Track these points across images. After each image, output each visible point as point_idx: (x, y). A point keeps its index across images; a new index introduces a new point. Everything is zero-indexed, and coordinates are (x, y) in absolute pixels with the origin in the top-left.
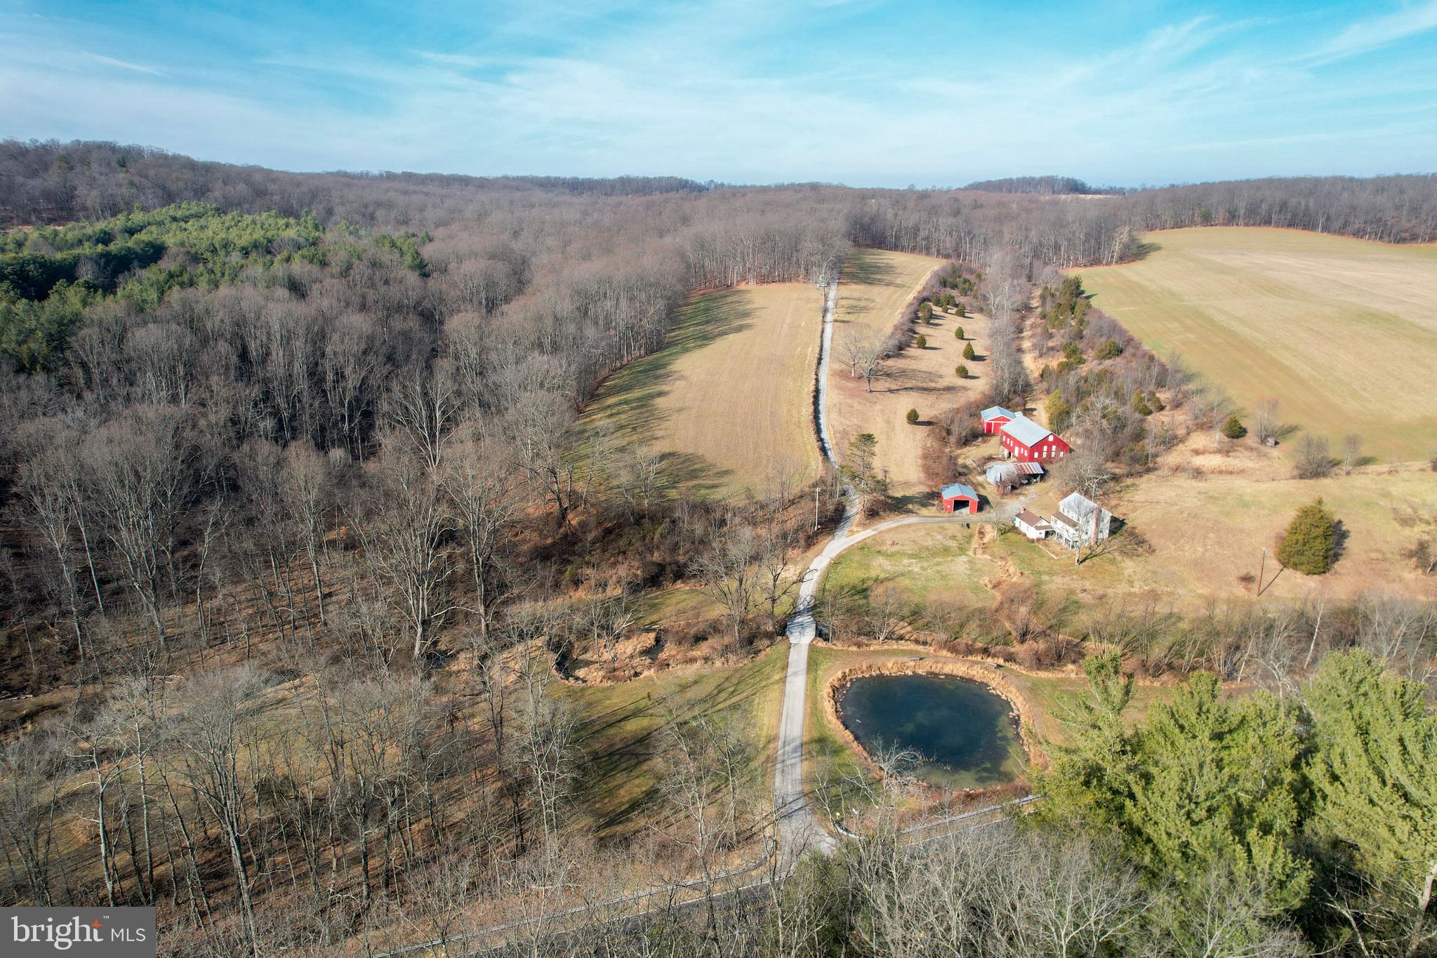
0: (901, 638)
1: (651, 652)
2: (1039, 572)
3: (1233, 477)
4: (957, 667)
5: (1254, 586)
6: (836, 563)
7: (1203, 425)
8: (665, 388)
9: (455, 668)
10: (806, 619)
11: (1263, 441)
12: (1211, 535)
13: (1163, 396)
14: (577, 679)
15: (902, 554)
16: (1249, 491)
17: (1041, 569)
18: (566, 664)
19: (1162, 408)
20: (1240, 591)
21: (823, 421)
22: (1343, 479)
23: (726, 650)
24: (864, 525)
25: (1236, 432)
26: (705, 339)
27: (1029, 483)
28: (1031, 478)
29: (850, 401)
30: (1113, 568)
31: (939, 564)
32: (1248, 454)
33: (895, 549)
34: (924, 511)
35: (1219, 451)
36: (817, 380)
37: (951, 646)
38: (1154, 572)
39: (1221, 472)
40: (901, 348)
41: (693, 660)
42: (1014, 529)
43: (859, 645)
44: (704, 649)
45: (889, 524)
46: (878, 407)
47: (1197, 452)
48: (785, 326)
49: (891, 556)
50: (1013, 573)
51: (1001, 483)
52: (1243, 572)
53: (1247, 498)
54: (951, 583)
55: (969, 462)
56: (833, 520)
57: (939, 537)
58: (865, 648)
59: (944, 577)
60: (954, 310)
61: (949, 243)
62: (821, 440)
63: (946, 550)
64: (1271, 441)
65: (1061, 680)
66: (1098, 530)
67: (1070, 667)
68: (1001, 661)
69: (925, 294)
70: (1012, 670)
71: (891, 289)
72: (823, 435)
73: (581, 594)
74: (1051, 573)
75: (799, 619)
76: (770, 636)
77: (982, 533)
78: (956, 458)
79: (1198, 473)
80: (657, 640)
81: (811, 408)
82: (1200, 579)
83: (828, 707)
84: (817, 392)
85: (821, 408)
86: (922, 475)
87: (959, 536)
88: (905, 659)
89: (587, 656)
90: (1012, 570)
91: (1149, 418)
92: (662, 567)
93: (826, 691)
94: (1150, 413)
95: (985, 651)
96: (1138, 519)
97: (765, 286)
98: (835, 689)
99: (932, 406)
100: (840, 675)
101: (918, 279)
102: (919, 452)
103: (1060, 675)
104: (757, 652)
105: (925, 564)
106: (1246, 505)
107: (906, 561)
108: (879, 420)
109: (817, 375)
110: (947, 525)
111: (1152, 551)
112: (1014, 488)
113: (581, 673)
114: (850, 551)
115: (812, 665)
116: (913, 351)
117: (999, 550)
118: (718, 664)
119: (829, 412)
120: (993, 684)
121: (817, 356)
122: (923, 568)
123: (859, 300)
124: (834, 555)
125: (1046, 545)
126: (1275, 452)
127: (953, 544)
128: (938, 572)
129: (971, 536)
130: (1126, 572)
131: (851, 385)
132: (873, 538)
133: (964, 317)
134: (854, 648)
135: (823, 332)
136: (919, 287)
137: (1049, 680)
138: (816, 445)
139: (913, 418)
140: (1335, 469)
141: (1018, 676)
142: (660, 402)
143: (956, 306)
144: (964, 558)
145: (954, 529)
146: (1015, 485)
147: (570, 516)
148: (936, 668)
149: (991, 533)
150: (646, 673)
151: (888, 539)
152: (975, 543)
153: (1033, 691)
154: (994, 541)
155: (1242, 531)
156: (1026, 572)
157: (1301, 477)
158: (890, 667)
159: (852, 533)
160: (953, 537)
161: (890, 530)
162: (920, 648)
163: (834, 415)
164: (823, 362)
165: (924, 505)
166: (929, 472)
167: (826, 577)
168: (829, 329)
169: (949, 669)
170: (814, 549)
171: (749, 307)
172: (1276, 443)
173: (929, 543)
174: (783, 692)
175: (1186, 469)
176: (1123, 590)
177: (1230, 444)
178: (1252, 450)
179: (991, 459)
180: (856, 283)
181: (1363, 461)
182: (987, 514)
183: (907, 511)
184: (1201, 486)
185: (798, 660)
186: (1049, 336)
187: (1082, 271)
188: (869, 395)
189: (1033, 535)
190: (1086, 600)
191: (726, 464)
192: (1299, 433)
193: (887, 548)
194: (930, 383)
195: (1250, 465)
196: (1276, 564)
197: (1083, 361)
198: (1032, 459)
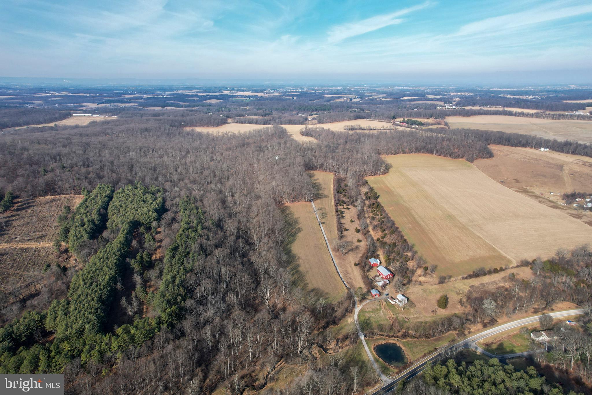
0: (379, 334)
1: (338, 345)
2: (396, 313)
3: (427, 284)
4: (390, 341)
5: (434, 313)
6: (359, 316)
7: (419, 266)
8: (298, 262)
10: (360, 332)
11: (432, 272)
12: (426, 301)
13: (409, 254)
15: (370, 311)
16: (431, 288)
18: (325, 350)
19: (409, 259)
20: (432, 314)
21: (338, 270)
22: (447, 283)
23: (351, 342)
24: (360, 304)
25: (426, 269)
26: (293, 236)
27: (387, 286)
28: (387, 284)
29: (340, 261)
30: (409, 311)
31: (377, 313)
32: (429, 276)
34: (369, 298)
35: (423, 275)
36: (330, 254)
37: (389, 336)
38: (417, 311)
39: (425, 282)
40: (341, 233)
41: (346, 346)
42: (388, 301)
44: (347, 343)
45: (365, 303)
46: (347, 261)
47: (419, 276)
48: (311, 228)
49: (368, 312)
50: (390, 314)
51: (381, 286)
52: (432, 310)
53: (431, 290)
54: (382, 318)
55: (372, 278)
56: (354, 304)
57: (375, 305)
58: (374, 338)
59: (380, 317)
60: (345, 206)
62: (341, 278)
63: (378, 309)
65: (408, 341)
66: (405, 302)
67: (408, 337)
68: (397, 338)
69: (337, 202)
70: (399, 339)
72: (341, 276)
74: (399, 313)
76: (357, 339)
78: (369, 277)
79: (420, 283)
80: (337, 342)
81: (334, 266)
82: (425, 312)
83: (374, 353)
84: (332, 259)
85: (336, 265)
86: (365, 286)
88: (381, 340)
89: (327, 347)
91: (407, 263)
92: (327, 322)
93: (372, 350)
94: (408, 261)
95: (394, 336)
96: (412, 297)
97: (294, 204)
98: (374, 349)
99: (357, 257)
100: (373, 345)
101: (330, 191)
102: (360, 276)
104: (356, 343)
106: (430, 292)
107: (371, 313)
108: (349, 266)
109: (329, 252)
110: (375, 301)
111: (415, 306)
112: (384, 288)
113: (329, 352)
114: (360, 311)
115: (367, 343)
116: (345, 233)
117: (387, 308)
118: (352, 346)
119: (338, 267)
120: (398, 344)
121: (326, 243)
122: (375, 315)
123: (322, 209)
124: (357, 314)
125: (396, 305)
126: (434, 275)
127: (378, 307)
128: (378, 316)
129: (381, 304)
130: (412, 312)
131: (338, 254)
132: (363, 307)
133: (349, 209)
134: (372, 338)
135: (322, 230)
136: (333, 197)
137: (406, 341)
139: (355, 264)
140: (446, 281)
141: (401, 341)
142: (301, 269)
143: (345, 203)
144: (381, 311)
145: (377, 302)
146: (384, 286)
148: (388, 342)
149: (384, 303)
150: (340, 350)
151: (366, 307)
152: (382, 306)
153: (404, 344)
154: (385, 305)
155: (431, 299)
156: (394, 314)
157: (440, 284)
158: (380, 342)
159: (358, 307)
160: (378, 305)
161: (365, 305)
162: (383, 336)
163: (340, 268)
164: (328, 245)
165: (368, 295)
166: (366, 284)
167: (359, 320)
168: (322, 228)
170: (353, 312)
171: (295, 217)
172: (434, 272)
173: (374, 307)
174: (366, 351)
175: (418, 282)
176: (412, 316)
177: (425, 273)
178: (429, 274)
179: (376, 276)
180: (317, 199)
181: (450, 277)
182: (381, 297)
183: (366, 298)
184: (422, 287)
185: (364, 343)
186: (373, 219)
187: (372, 178)
188: (342, 257)
189: (392, 303)
190: (406, 320)
191: (327, 291)
192: (438, 268)
193: (367, 310)
194: (353, 247)
195: (430, 280)
196: (437, 307)
197: (386, 234)
198: (386, 279)
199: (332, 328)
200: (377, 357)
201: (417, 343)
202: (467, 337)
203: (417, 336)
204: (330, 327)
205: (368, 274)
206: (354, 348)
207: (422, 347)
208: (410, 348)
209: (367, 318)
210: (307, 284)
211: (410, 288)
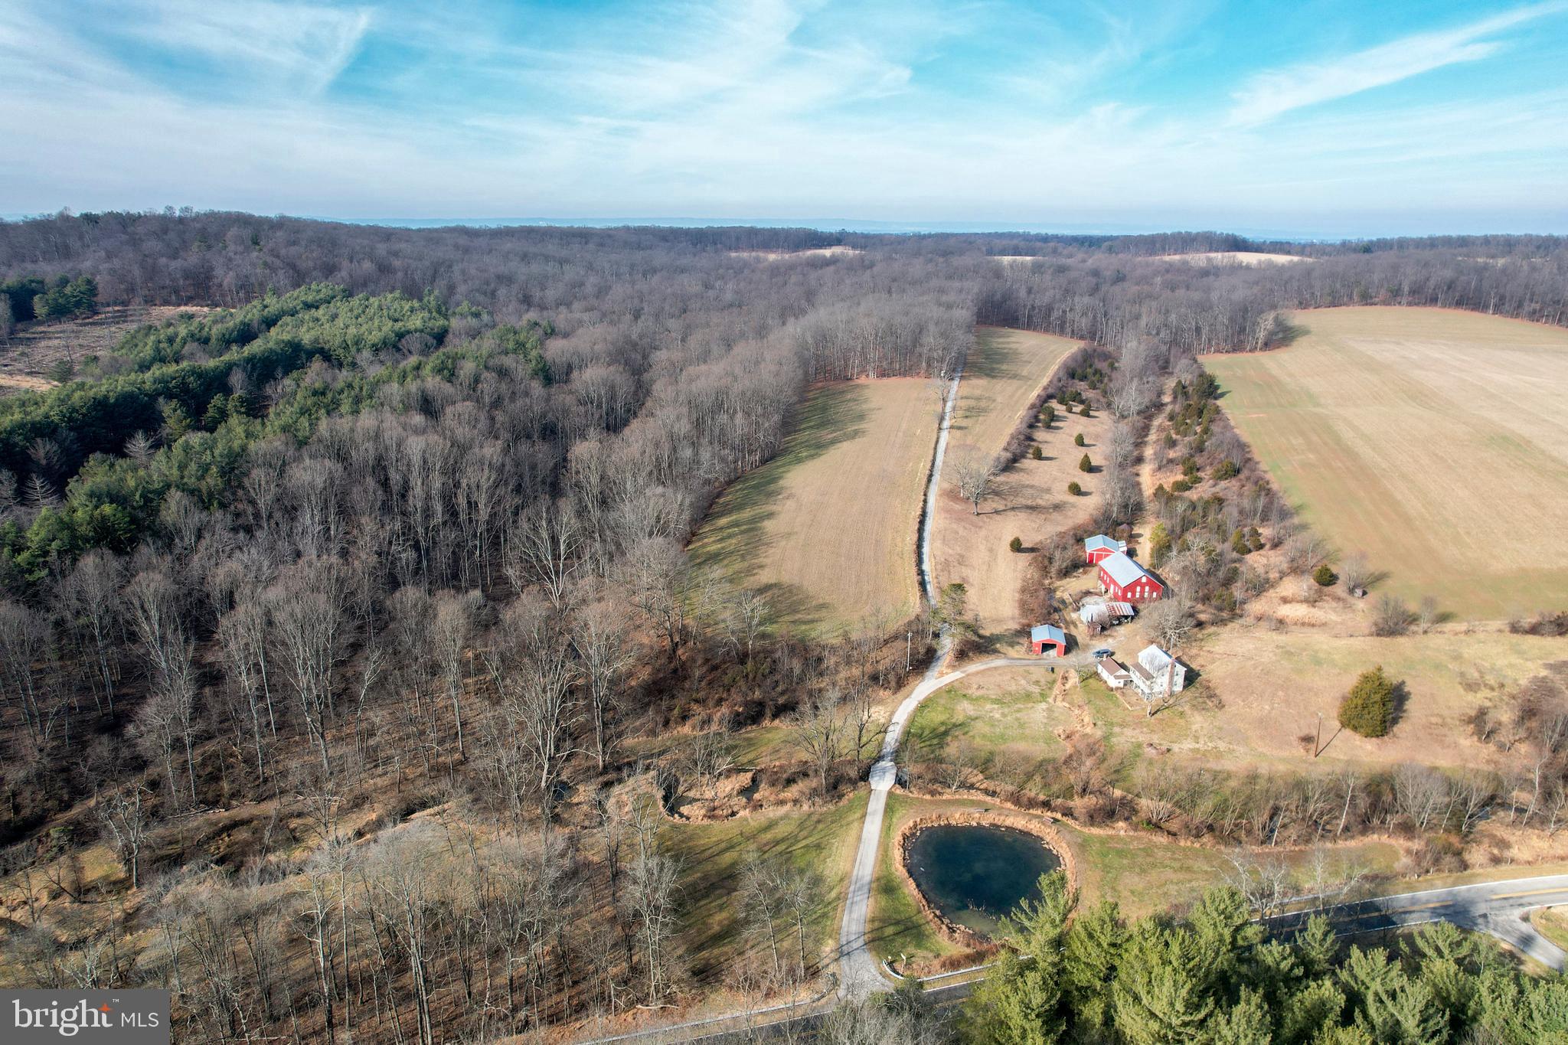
0: (972, 787)
1: (747, 791)
2: (1112, 724)
3: (1314, 630)
4: (1017, 820)
5: (1313, 746)
6: (923, 706)
7: (1296, 570)
8: (774, 508)
9: (575, 800)
10: (887, 763)
11: (1351, 591)
12: (1280, 693)
13: (1266, 532)
14: (681, 816)
15: (985, 698)
16: (1325, 647)
17: (1115, 720)
18: (673, 801)
19: (1261, 547)
20: (1299, 751)
21: (926, 550)
22: (1419, 638)
23: (815, 792)
24: (953, 667)
25: (1327, 579)
26: (819, 447)
27: (1120, 624)
28: (1121, 619)
29: (955, 526)
30: (1182, 722)
31: (1019, 711)
32: (1334, 604)
33: (980, 693)
34: (1012, 652)
35: (1306, 601)
36: (925, 501)
37: (1016, 799)
38: (1220, 729)
39: (1303, 624)
40: (1015, 459)
41: (782, 802)
42: (1096, 674)
43: (933, 793)
44: (793, 791)
45: (977, 666)
46: (983, 533)
47: (1285, 600)
48: (900, 434)
49: (977, 699)
50: (1085, 723)
51: (1092, 624)
52: (1305, 732)
53: (1321, 655)
54: (1027, 731)
55: (1066, 596)
56: (924, 661)
57: (1023, 682)
58: (938, 797)
59: (1021, 726)
60: (1078, 408)
61: (1084, 323)
62: (921, 573)
63: (1028, 696)
64: (1359, 592)
65: (1111, 837)
66: (1171, 683)
67: (1121, 824)
68: (1059, 816)
69: (1050, 391)
70: (1067, 825)
71: (1016, 383)
72: (926, 567)
73: (686, 729)
74: (1123, 725)
75: (882, 764)
76: (853, 783)
77: (1065, 678)
78: (1055, 591)
79: (1281, 624)
80: (754, 780)
81: (915, 537)
82: (1262, 738)
83: (897, 854)
84: (924, 515)
85: (927, 535)
86: (1017, 612)
87: (1043, 681)
88: (972, 810)
89: (691, 794)
90: (1087, 719)
91: (1246, 557)
92: (761, 704)
93: (897, 838)
94: (1250, 551)
95: (1046, 805)
96: (1214, 671)
97: (885, 380)
98: (905, 837)
99: (1038, 530)
100: (911, 824)
101: (1045, 369)
102: (1018, 584)
103: (1110, 832)
104: (841, 797)
105: (1006, 710)
106: (1318, 662)
107: (989, 706)
108: (982, 547)
109: (925, 495)
110: (1032, 669)
111: (1221, 706)
112: (1103, 629)
113: (685, 810)
114: (938, 693)
115: (889, 810)
116: (1029, 463)
117: (1079, 697)
118: (805, 807)
119: (933, 540)
120: (1048, 839)
121: (928, 472)
122: (1004, 715)
123: (978, 399)
124: (921, 697)
125: (1123, 694)
126: (1361, 605)
127: (1036, 690)
128: (1017, 719)
129: (1054, 681)
130: (1194, 727)
131: (958, 507)
132: (960, 681)
133: (1088, 416)
134: (928, 797)
135: (937, 442)
136: (1045, 381)
137: (1100, 836)
138: (916, 578)
139: (1017, 546)
140: (1413, 628)
141: (1072, 831)
142: (769, 525)
143: (1082, 402)
144: (1044, 706)
145: (1039, 673)
146: (1105, 626)
147: (680, 652)
148: (999, 821)
149: (1074, 679)
150: (742, 813)
151: (975, 682)
152: (1057, 689)
153: (1083, 847)
154: (1075, 687)
155: (1310, 690)
156: (1099, 723)
157: (1378, 635)
158: (957, 817)
159: (942, 674)
160: (1037, 682)
161: (977, 673)
162: (988, 799)
163: (938, 544)
164: (934, 479)
165: (1012, 645)
166: (1024, 608)
167: (912, 720)
168: (945, 436)
169: (1009, 821)
170: (904, 691)
171: (864, 406)
172: (1364, 593)
173: (1013, 688)
174: (859, 838)
175: (1269, 619)
176: (1188, 745)
177: (1319, 592)
178: (1338, 599)
179: (1088, 593)
180: (978, 377)
181: (1444, 618)
182: (1073, 658)
183: (996, 651)
184: (1281, 638)
185: (877, 805)
186: (1172, 444)
187: (1224, 358)
188: (975, 518)
189: (1113, 683)
190: (1150, 752)
191: (828, 599)
192: (1390, 582)
193: (973, 692)
194: (1040, 502)
195: (1333, 617)
196: (1337, 725)
197: (1199, 480)
198: (1125, 599)
199: (768, 730)
200: (899, 870)
201: (1160, 854)
202: (1474, 875)
203: (1174, 826)
204: (766, 723)
205: (1059, 583)
206: (815, 818)
207: (1174, 877)
208: (1106, 868)
209: (959, 718)
210: (761, 567)
211: (1223, 636)
